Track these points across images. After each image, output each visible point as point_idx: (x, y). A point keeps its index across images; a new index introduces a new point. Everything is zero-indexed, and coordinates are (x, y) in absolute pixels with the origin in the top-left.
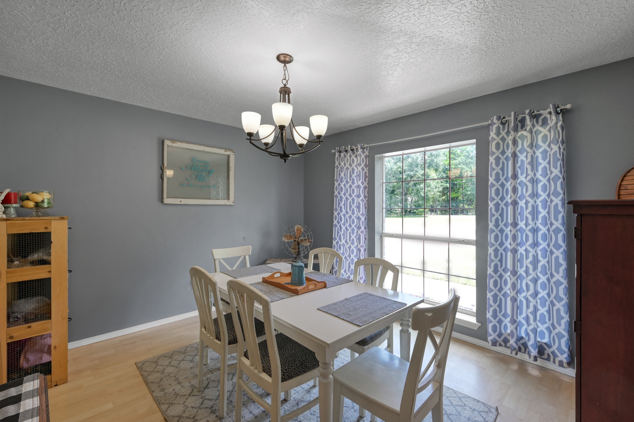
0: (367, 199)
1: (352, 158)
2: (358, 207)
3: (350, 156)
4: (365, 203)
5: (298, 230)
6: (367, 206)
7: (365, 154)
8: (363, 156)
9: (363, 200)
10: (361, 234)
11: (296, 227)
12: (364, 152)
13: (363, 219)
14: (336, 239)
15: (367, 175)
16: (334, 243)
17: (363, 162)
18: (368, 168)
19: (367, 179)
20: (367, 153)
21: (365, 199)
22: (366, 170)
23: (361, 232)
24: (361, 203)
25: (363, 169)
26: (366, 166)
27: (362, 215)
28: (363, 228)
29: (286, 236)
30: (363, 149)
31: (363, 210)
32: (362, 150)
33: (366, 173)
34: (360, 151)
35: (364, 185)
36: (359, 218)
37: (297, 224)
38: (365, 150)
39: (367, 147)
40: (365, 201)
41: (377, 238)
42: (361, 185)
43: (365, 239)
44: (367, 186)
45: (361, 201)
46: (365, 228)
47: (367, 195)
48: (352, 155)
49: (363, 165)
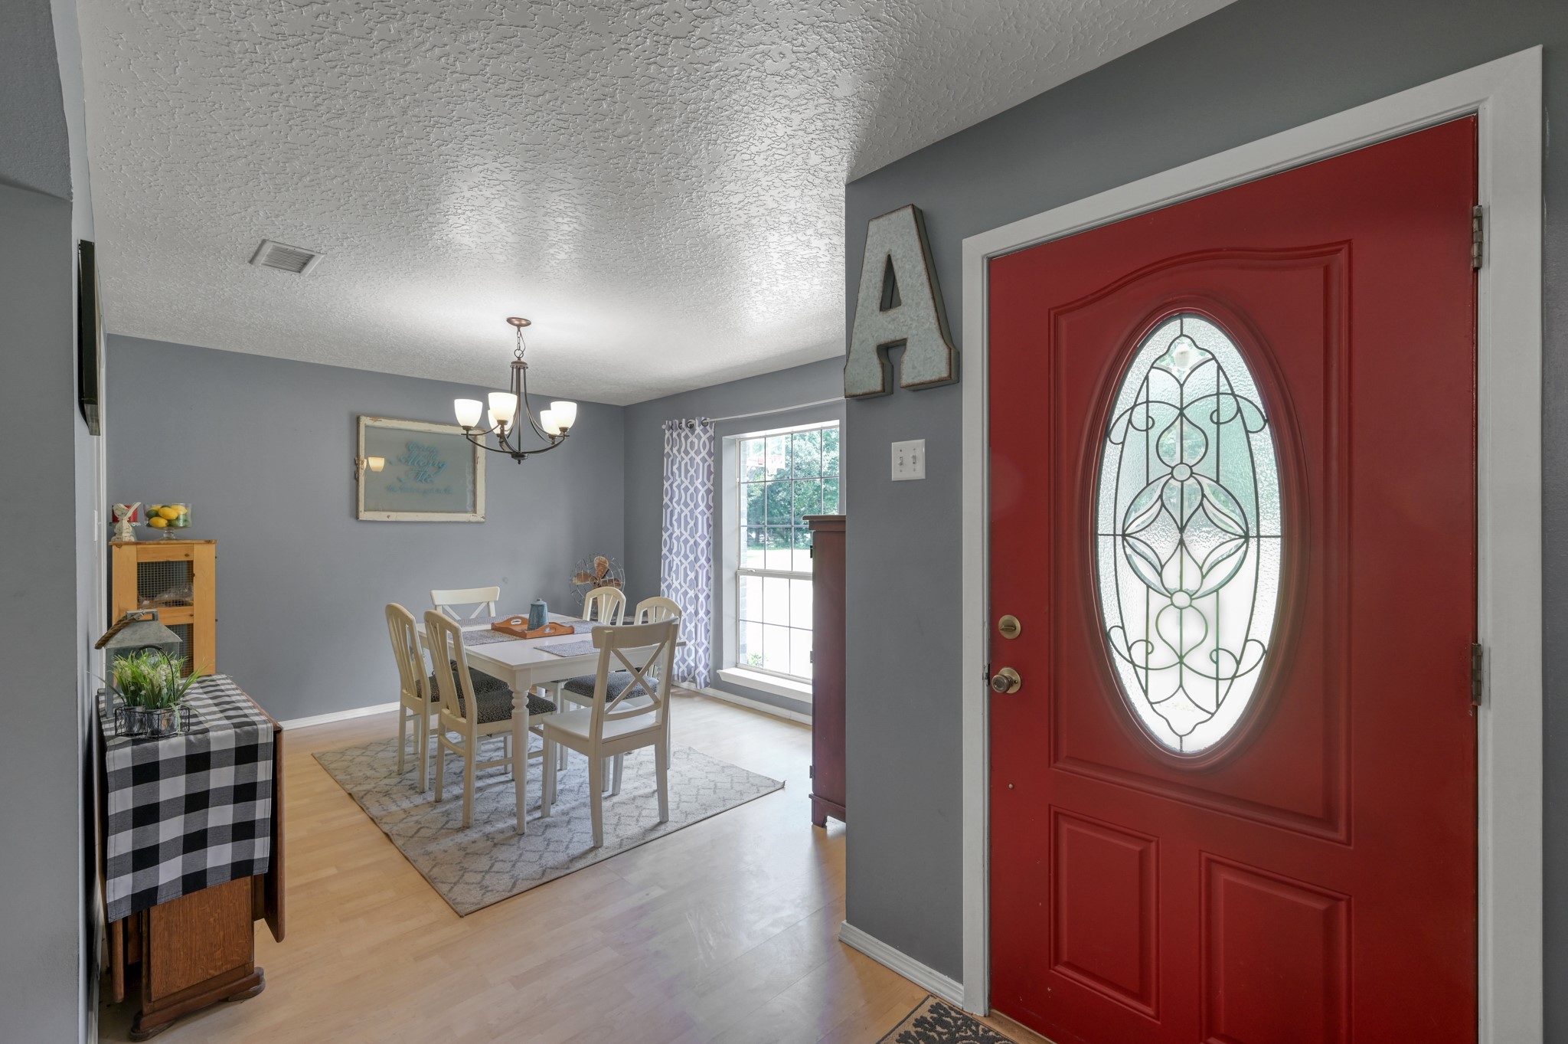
0: (712, 510)
1: (689, 441)
3: (687, 437)
4: (708, 518)
5: (599, 565)
6: (711, 523)
7: (708, 435)
8: (704, 438)
9: (703, 513)
10: (698, 569)
11: (596, 560)
12: (705, 432)
13: (703, 544)
14: (666, 581)
15: (712, 470)
16: (663, 586)
17: (704, 447)
18: (712, 458)
19: (712, 477)
20: (711, 432)
21: (709, 509)
22: (710, 461)
23: (700, 567)
24: (700, 517)
25: (704, 460)
26: (710, 454)
27: (702, 537)
28: (703, 560)
29: (578, 576)
30: (705, 425)
31: (703, 529)
32: (702, 427)
33: (709, 466)
34: (698, 429)
35: (706, 487)
36: (696, 544)
37: (599, 554)
38: (708, 427)
39: (711, 423)
40: (708, 514)
41: (727, 575)
42: (700, 487)
43: (709, 578)
44: (712, 488)
45: (702, 517)
46: (708, 560)
47: (712, 504)
48: (690, 434)
49: (704, 453)
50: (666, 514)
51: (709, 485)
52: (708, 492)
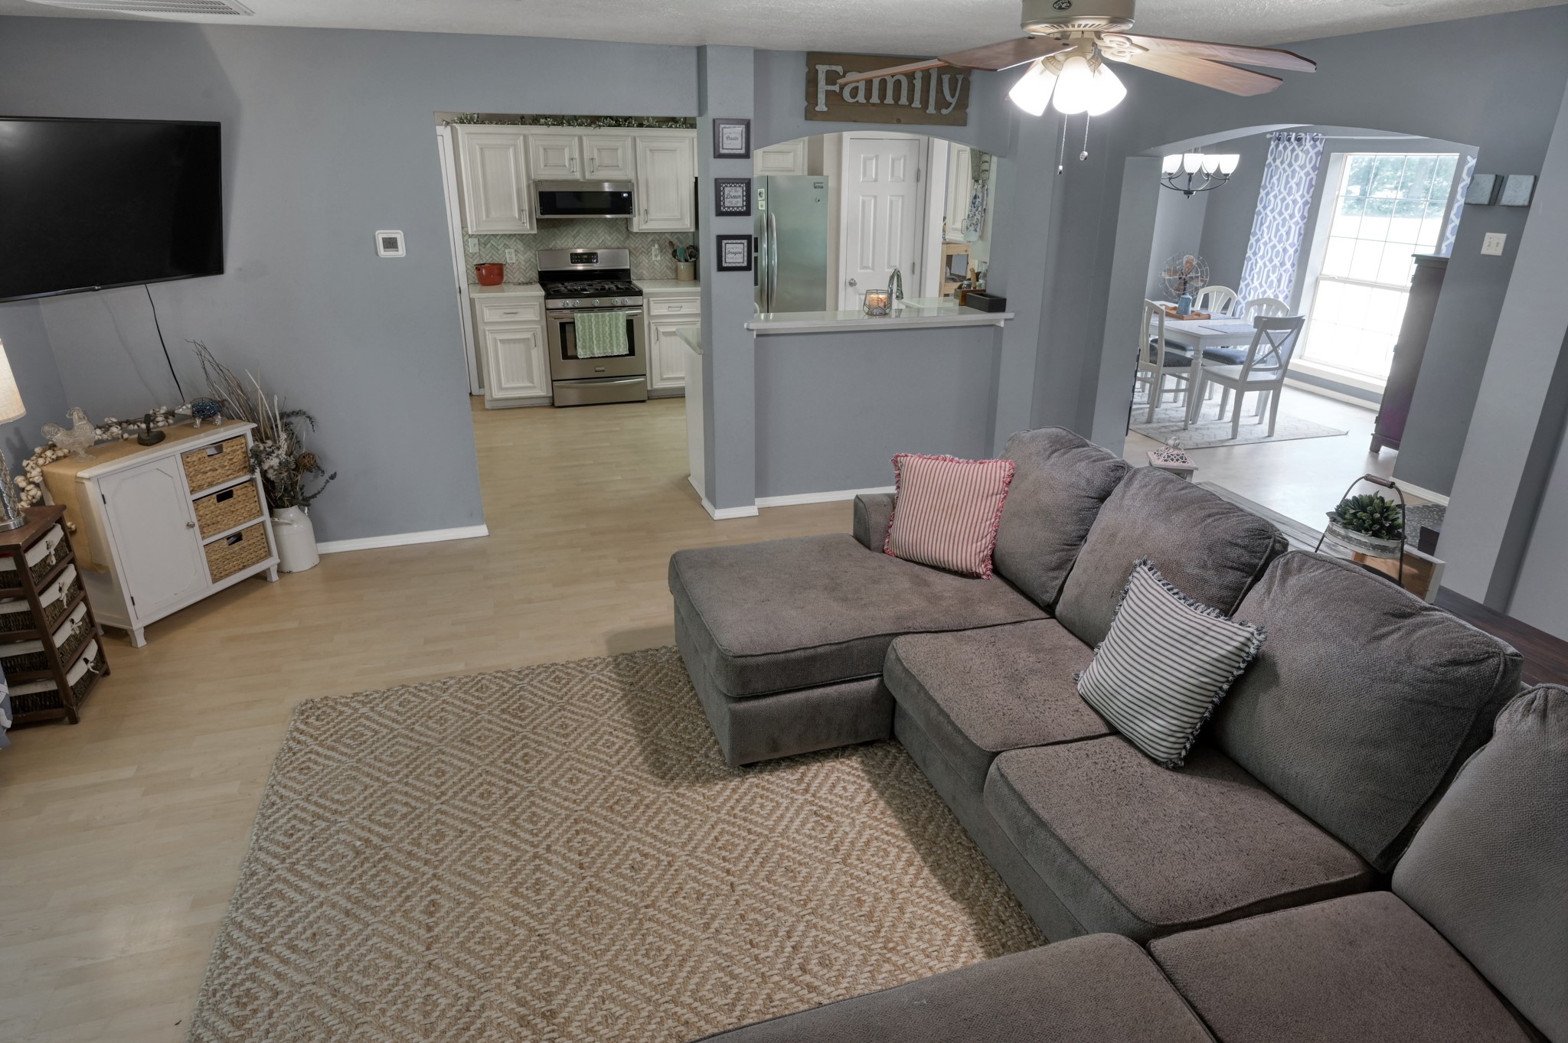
0: (1305, 220)
1: (1295, 153)
2: (1288, 233)
3: (1293, 150)
4: (1300, 228)
5: (1187, 262)
6: (1302, 232)
7: (1317, 150)
8: (1312, 153)
9: (1297, 223)
10: (1283, 273)
11: (1185, 259)
12: (1314, 146)
13: (1291, 251)
14: (1246, 279)
15: (1314, 183)
16: (1242, 285)
17: (1310, 162)
18: (1315, 173)
19: (1313, 189)
20: (1320, 147)
21: (1302, 220)
22: (1313, 175)
23: (1285, 271)
24: (1293, 227)
25: (1307, 174)
26: (1314, 168)
27: (1292, 245)
28: (1288, 265)
29: (1168, 271)
30: (1314, 140)
31: (1294, 237)
32: (1312, 142)
33: (1312, 179)
34: (1308, 145)
35: (1304, 199)
36: (1285, 250)
37: (1187, 253)
38: (1318, 143)
39: (1322, 139)
40: (1301, 223)
41: (1309, 280)
42: (1299, 199)
43: (1290, 281)
44: (1310, 200)
45: (1295, 226)
46: (1293, 265)
47: (1306, 214)
48: (1296, 147)
49: (1309, 168)
50: (1257, 220)
51: (1308, 197)
52: (1306, 203)
